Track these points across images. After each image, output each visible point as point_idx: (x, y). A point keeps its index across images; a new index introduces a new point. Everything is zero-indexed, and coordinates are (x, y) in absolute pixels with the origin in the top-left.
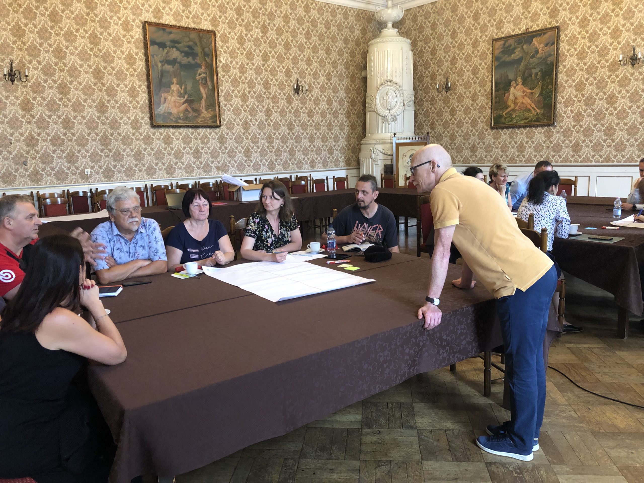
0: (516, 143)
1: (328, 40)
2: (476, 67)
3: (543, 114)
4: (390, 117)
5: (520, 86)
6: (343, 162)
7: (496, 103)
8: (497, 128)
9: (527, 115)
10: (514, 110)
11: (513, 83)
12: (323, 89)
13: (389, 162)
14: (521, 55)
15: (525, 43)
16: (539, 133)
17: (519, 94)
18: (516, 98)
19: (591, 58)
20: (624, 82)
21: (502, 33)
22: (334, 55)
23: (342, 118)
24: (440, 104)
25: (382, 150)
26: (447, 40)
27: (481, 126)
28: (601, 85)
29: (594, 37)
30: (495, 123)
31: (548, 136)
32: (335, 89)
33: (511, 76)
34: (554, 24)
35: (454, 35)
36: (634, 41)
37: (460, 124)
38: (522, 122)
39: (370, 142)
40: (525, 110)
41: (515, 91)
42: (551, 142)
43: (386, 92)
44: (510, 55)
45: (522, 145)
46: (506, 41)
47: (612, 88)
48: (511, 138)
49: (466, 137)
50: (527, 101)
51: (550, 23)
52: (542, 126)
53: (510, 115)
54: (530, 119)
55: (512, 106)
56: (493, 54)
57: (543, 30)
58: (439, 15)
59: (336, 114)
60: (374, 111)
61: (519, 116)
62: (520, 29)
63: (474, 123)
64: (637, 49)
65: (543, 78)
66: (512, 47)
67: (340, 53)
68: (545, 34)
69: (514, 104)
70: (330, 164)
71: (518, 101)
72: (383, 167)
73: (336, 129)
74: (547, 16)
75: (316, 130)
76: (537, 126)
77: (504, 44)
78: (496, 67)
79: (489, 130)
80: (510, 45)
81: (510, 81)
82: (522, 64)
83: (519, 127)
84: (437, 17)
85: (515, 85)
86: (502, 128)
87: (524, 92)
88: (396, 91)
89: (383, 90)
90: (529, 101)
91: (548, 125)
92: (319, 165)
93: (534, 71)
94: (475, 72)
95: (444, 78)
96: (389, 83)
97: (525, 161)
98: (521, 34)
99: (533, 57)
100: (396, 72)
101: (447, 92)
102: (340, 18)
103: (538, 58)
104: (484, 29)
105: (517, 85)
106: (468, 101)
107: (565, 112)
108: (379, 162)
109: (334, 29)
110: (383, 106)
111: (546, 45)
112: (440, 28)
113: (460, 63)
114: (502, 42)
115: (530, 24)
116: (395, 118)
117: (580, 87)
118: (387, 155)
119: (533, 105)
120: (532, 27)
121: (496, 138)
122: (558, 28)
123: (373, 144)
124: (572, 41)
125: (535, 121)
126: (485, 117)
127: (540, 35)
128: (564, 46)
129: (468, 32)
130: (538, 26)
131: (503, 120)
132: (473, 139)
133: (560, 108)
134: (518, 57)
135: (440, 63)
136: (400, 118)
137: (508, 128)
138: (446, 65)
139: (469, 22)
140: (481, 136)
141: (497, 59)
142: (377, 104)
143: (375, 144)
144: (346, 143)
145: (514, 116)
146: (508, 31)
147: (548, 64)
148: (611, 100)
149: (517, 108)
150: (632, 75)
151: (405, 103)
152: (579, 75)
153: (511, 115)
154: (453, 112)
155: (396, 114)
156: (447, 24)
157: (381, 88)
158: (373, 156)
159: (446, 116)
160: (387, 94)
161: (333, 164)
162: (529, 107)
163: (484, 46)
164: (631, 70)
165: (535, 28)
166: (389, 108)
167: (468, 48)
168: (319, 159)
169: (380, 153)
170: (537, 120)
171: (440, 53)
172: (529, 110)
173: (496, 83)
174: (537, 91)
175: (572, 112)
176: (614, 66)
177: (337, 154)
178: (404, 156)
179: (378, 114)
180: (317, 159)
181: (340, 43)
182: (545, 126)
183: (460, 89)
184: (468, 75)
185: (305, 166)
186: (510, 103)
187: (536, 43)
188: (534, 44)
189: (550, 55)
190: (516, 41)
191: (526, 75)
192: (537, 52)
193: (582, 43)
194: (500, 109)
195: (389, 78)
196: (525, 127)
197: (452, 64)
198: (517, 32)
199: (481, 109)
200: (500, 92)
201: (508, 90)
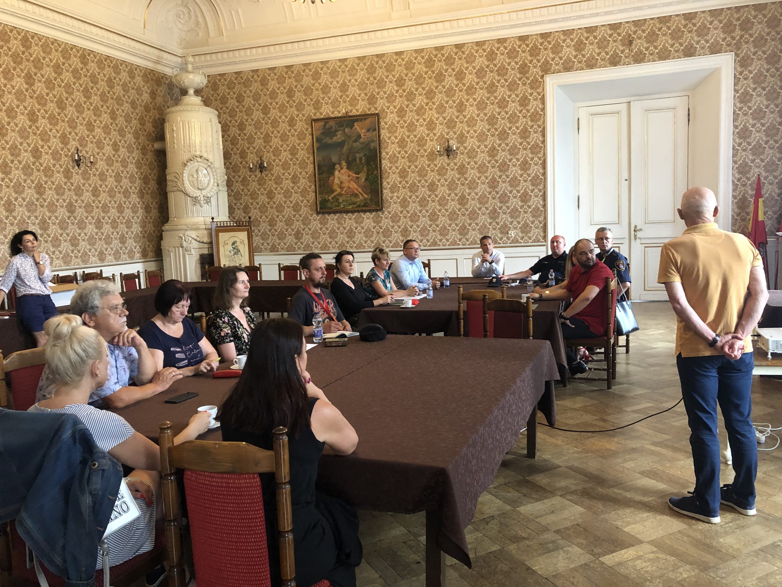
0: (345, 228)
1: (112, 101)
2: (294, 147)
3: (371, 200)
4: (202, 199)
5: (344, 170)
6: (138, 252)
7: (320, 186)
8: (323, 213)
9: (354, 199)
10: (340, 194)
11: (337, 166)
12: (109, 161)
13: (206, 252)
14: (343, 138)
15: (347, 127)
16: (368, 218)
17: (345, 178)
18: (341, 183)
19: (411, 147)
20: (442, 172)
21: (321, 114)
22: (121, 120)
23: (134, 198)
24: (254, 186)
25: (195, 238)
26: (257, 115)
27: (304, 211)
28: (422, 173)
29: (411, 127)
30: (321, 208)
31: (377, 221)
32: (124, 164)
33: (334, 159)
34: (373, 111)
35: (265, 110)
36: (448, 134)
37: (280, 208)
38: (350, 207)
39: (179, 227)
40: (352, 195)
41: (340, 175)
42: (381, 228)
43: (196, 169)
44: (332, 138)
45: (351, 231)
46: (326, 123)
47: (432, 176)
48: (339, 223)
49: (289, 222)
50: (353, 185)
51: (369, 109)
52: (370, 211)
53: (336, 199)
54: (358, 204)
55: (339, 190)
56: (313, 135)
57: (364, 115)
58: (245, 87)
59: (126, 194)
60: (182, 191)
61: (347, 201)
62: (339, 112)
63: (296, 208)
64: (451, 142)
65: (368, 163)
66: (333, 130)
67: (128, 119)
68: (365, 119)
69: (340, 188)
70: (123, 256)
71: (344, 185)
72: (198, 257)
73: (128, 213)
74: (365, 103)
75: (104, 212)
76: (365, 211)
77: (325, 126)
78: (318, 149)
79: (315, 215)
80: (331, 127)
81: (334, 164)
82: (345, 148)
83: (347, 212)
84: (244, 89)
85: (339, 169)
86: (329, 213)
87: (349, 176)
88: (208, 169)
89: (192, 166)
90: (356, 186)
91: (377, 211)
92: (110, 257)
93: (358, 156)
94: (293, 152)
95: (257, 156)
96: (199, 160)
97: (356, 247)
98: (341, 117)
99: (356, 141)
100: (206, 147)
101: (261, 172)
102: (124, 75)
103: (362, 143)
104: (300, 107)
105: (342, 169)
106: (287, 183)
107: (392, 198)
108: (193, 251)
109: (118, 89)
110: (194, 186)
111: (368, 130)
112: (248, 101)
113: (275, 141)
114: (322, 124)
115: (349, 108)
116: (208, 200)
117: (403, 174)
118: (203, 243)
119: (360, 190)
120: (351, 111)
121: (323, 223)
122: (377, 115)
123: (182, 230)
124: (392, 129)
125: (363, 206)
126: (308, 201)
127: (361, 120)
128: (384, 134)
129: (282, 109)
130: (357, 110)
131: (329, 205)
132: (297, 225)
133: (386, 193)
134: (340, 140)
135: (251, 140)
136: (213, 201)
137: (335, 212)
138: (259, 142)
139: (282, 98)
140: (306, 222)
141: (318, 140)
142: (185, 182)
143: (186, 230)
144: (140, 229)
145: (341, 201)
146: (327, 113)
147: (371, 150)
148: (432, 187)
149: (343, 192)
150: (448, 165)
151: (219, 183)
152: (402, 163)
153: (338, 199)
154: (270, 195)
155: (209, 195)
156: (256, 97)
157: (189, 164)
158: (185, 244)
159: (263, 199)
160: (197, 171)
161: (126, 256)
162: (356, 191)
163: (301, 125)
164: (447, 161)
165: (355, 112)
166: (200, 187)
167: (284, 127)
168: (109, 249)
169: (193, 241)
170: (365, 205)
171: (250, 129)
172: (356, 195)
173: (319, 166)
174: (363, 176)
175: (398, 198)
176: (432, 156)
177: (131, 243)
178: (225, 244)
179: (187, 195)
180: (106, 249)
181: (126, 107)
182: (373, 211)
183: (277, 170)
184: (285, 155)
185: (93, 259)
186: (335, 187)
187: (358, 128)
188: (356, 129)
189: (373, 141)
190: (336, 124)
191: (350, 159)
192: (359, 136)
193: (401, 132)
194: (326, 193)
195: (198, 153)
196: (353, 212)
197: (265, 142)
198: (336, 114)
199: (304, 193)
200: (324, 175)
201: (332, 174)
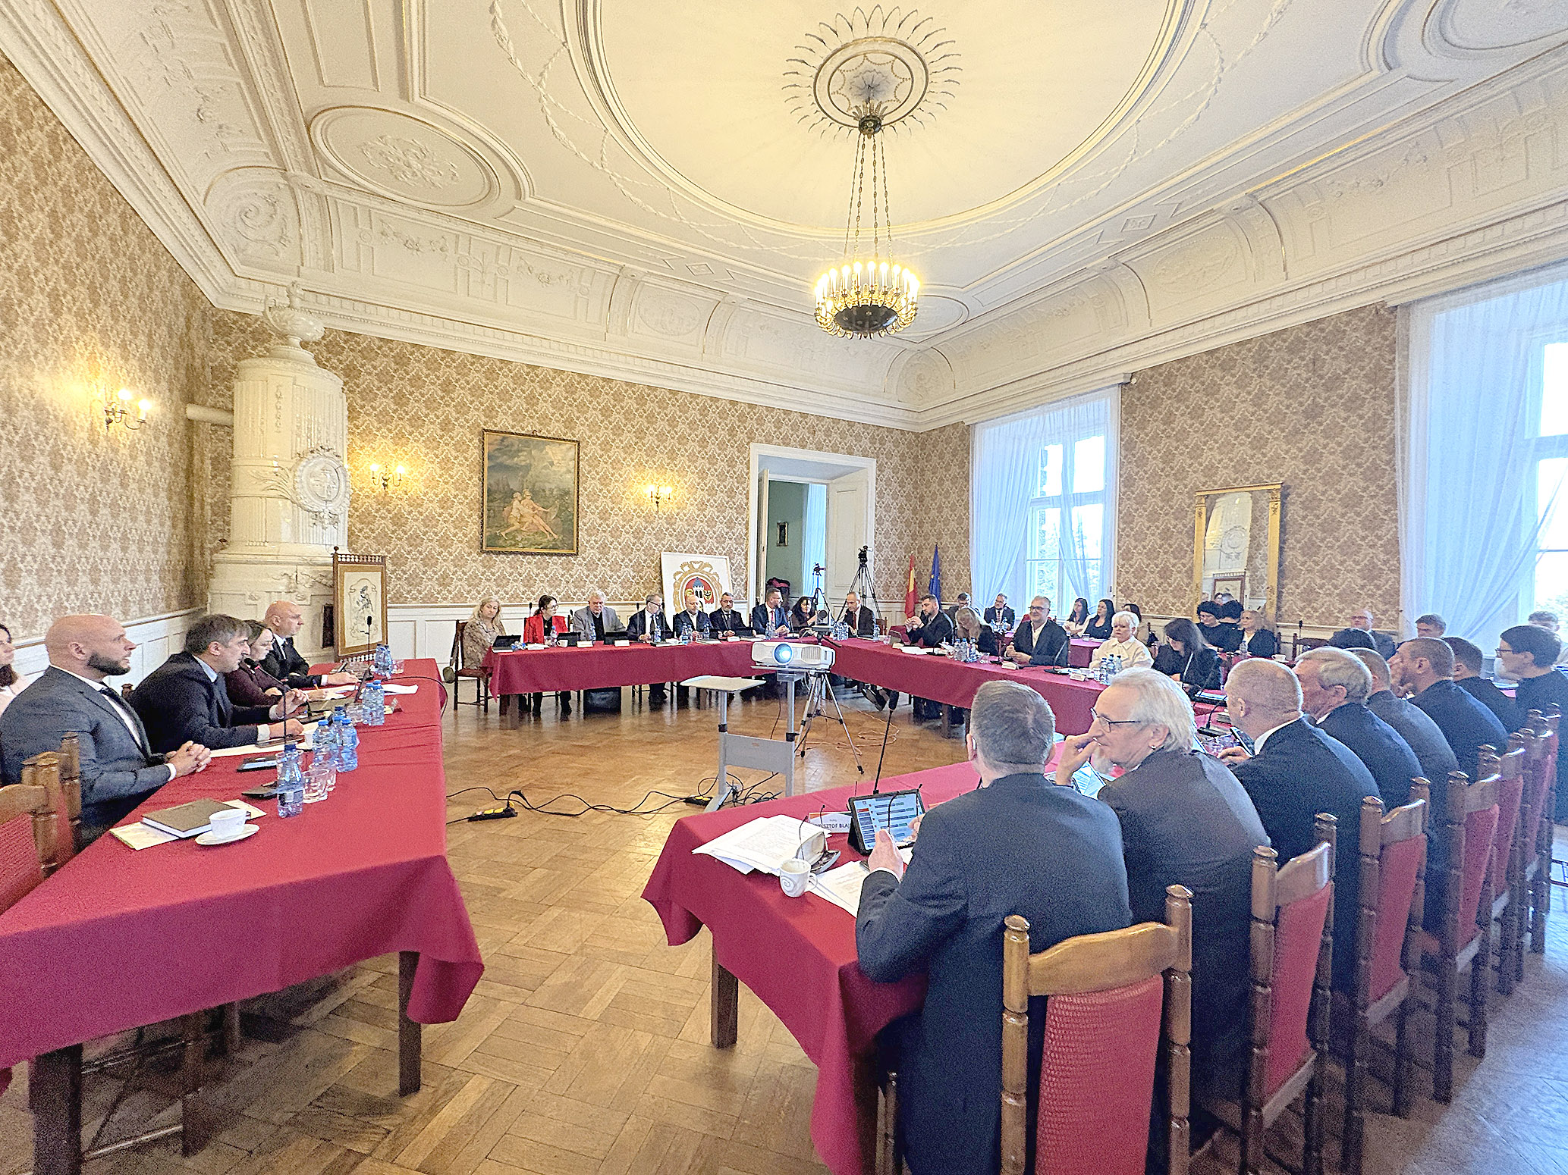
0: (520, 575)
2: (446, 460)
5: (527, 501)
7: (489, 517)
8: (490, 553)
9: (539, 539)
10: (518, 531)
11: (517, 495)
16: (555, 564)
17: (526, 510)
18: (522, 516)
19: (617, 486)
21: (496, 425)
26: (385, 405)
27: (459, 547)
28: (628, 517)
29: (617, 465)
30: (487, 546)
31: (568, 569)
34: (570, 436)
35: (400, 400)
37: (414, 541)
38: (531, 548)
40: (536, 533)
41: (520, 506)
42: (572, 576)
44: (511, 458)
45: (529, 578)
46: (504, 438)
47: (638, 522)
48: (512, 567)
49: (429, 561)
50: (538, 521)
51: (566, 434)
52: (559, 555)
55: (517, 526)
56: (482, 449)
61: (529, 540)
62: (523, 428)
63: (444, 542)
65: (561, 497)
66: (514, 448)
68: (561, 444)
69: (520, 522)
71: (525, 520)
74: (560, 425)
76: (552, 555)
77: (502, 441)
78: (489, 469)
79: (476, 555)
80: (511, 444)
81: (513, 492)
82: (531, 473)
83: (525, 554)
85: (520, 498)
86: (499, 554)
87: (534, 509)
90: (542, 522)
91: (568, 555)
93: (549, 486)
94: (445, 466)
98: (528, 435)
99: (546, 468)
101: (384, 486)
103: (554, 472)
104: (461, 409)
105: (524, 499)
107: (589, 542)
112: (368, 379)
114: (497, 437)
115: (539, 426)
117: (604, 515)
119: (548, 528)
120: (541, 431)
121: (488, 566)
122: (578, 442)
125: (550, 548)
129: (431, 404)
130: (550, 432)
131: (501, 543)
132: (445, 566)
133: (583, 535)
134: (523, 463)
137: (508, 554)
139: (432, 390)
140: (459, 562)
141: (491, 458)
146: (505, 425)
147: (567, 481)
148: (638, 534)
149: (523, 529)
150: (657, 512)
152: (603, 502)
153: (514, 537)
154: (398, 520)
156: (384, 378)
162: (542, 529)
163: (461, 433)
164: (656, 508)
165: (544, 433)
172: (542, 534)
173: (489, 490)
174: (553, 513)
175: (596, 542)
182: (564, 556)
186: (512, 521)
187: (550, 452)
190: (519, 441)
192: (552, 463)
196: (534, 555)
198: (519, 430)
199: (460, 522)
200: (495, 504)
201: (510, 504)
